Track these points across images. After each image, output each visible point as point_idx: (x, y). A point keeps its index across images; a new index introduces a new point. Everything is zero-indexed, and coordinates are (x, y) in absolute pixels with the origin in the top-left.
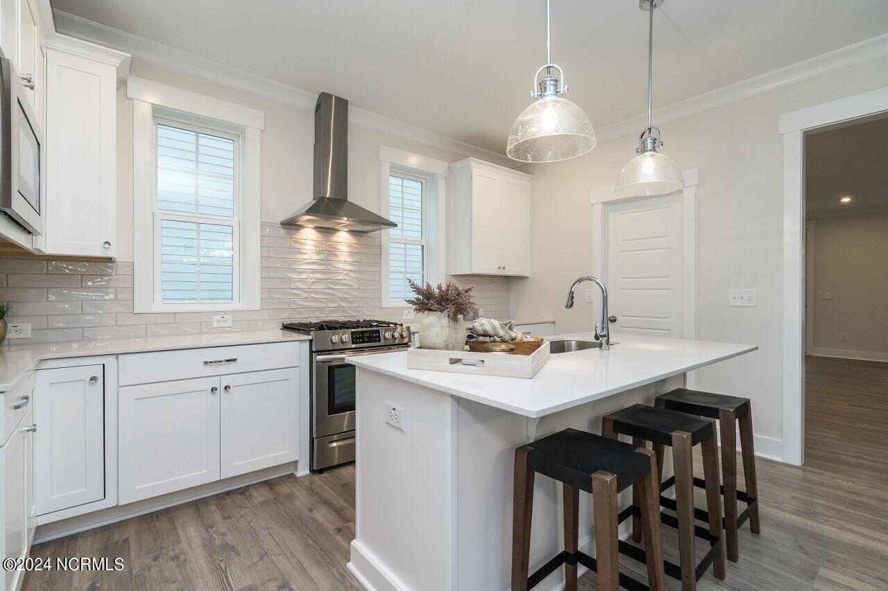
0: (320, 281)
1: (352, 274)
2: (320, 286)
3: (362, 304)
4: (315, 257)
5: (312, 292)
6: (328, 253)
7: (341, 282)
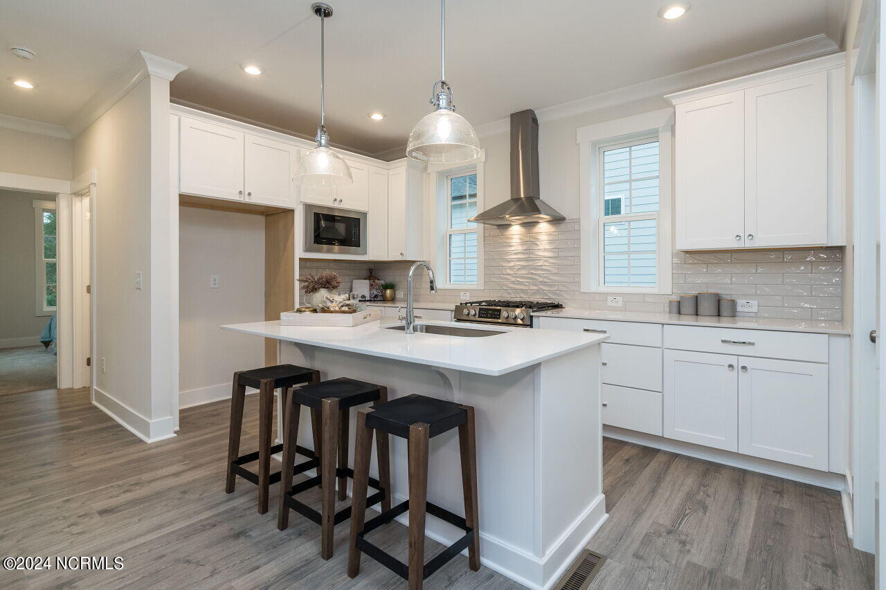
0: (524, 267)
1: (552, 261)
2: (524, 272)
3: (561, 288)
4: (520, 248)
5: (517, 277)
6: (530, 244)
7: (541, 267)
